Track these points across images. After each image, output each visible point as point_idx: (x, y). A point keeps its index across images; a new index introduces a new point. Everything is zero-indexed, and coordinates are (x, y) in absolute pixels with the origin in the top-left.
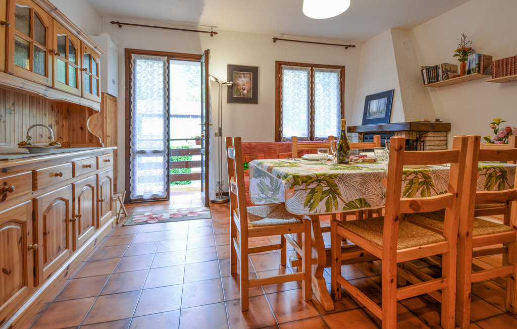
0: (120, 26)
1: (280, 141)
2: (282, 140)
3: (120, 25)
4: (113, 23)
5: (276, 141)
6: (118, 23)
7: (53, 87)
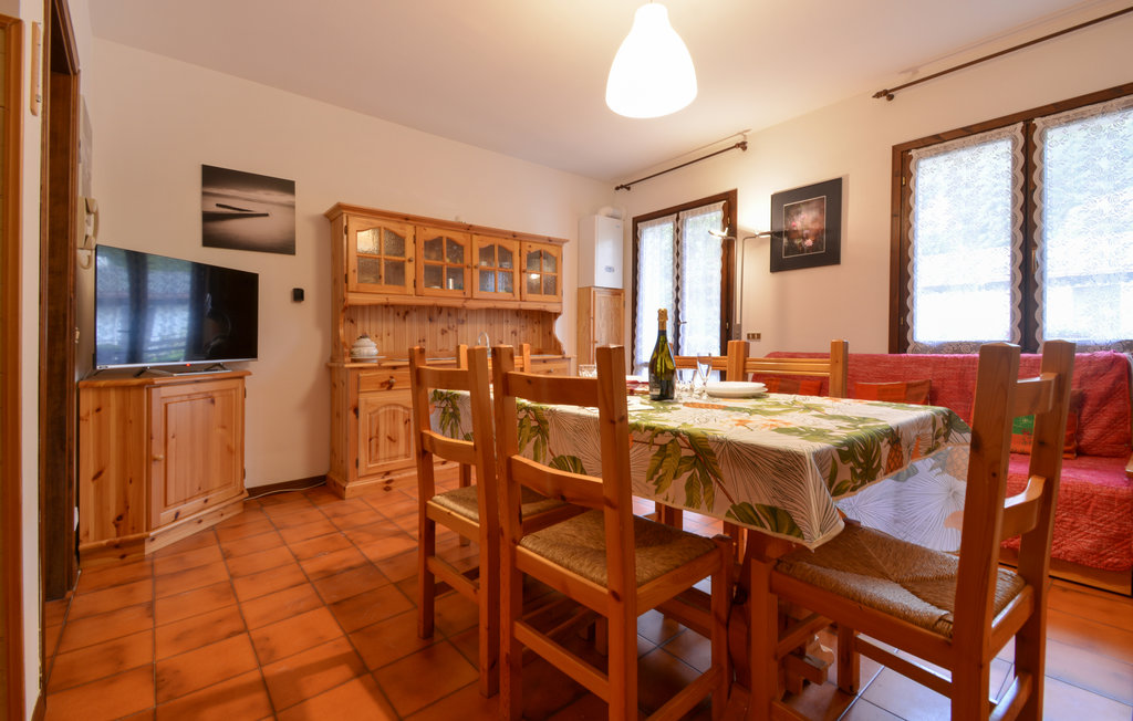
0: (629, 189)
1: (905, 352)
2: (910, 348)
3: (627, 187)
4: (617, 188)
5: (890, 352)
6: (622, 187)
7: (472, 298)
